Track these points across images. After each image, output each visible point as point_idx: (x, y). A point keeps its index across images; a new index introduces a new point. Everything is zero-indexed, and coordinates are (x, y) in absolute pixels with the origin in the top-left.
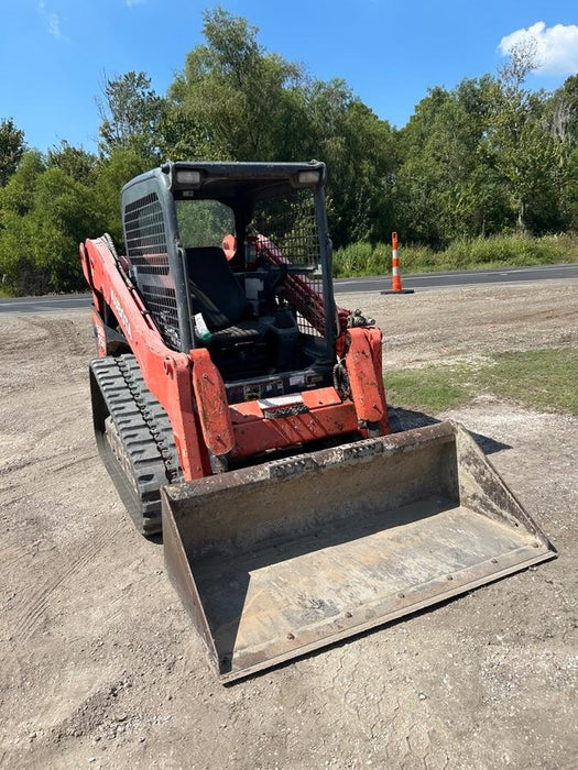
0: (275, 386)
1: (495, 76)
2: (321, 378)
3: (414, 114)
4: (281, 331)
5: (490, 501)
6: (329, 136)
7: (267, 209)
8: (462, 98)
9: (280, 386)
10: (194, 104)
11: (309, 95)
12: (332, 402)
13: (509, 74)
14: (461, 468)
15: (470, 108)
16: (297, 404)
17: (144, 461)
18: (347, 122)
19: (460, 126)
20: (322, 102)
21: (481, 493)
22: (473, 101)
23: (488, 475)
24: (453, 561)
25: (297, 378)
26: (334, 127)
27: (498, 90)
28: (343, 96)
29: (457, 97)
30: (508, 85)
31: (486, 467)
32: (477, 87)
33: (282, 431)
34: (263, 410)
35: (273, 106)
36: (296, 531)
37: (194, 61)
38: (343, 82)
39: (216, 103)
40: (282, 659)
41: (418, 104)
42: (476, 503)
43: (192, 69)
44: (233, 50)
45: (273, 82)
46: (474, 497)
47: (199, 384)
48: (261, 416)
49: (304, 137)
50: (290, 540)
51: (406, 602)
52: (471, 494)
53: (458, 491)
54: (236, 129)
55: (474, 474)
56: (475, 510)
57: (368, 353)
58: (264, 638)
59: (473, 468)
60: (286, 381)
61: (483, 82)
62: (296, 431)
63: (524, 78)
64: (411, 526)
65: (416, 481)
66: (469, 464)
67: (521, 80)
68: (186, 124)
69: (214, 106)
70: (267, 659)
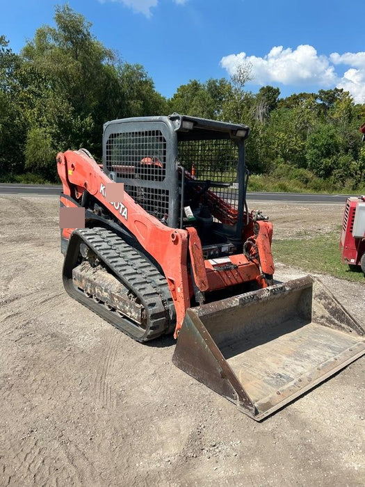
0: (215, 252)
1: (228, 80)
2: (235, 249)
3: (177, 93)
4: (204, 219)
5: (333, 319)
6: (132, 99)
7: (91, 139)
8: (209, 89)
9: (217, 252)
10: (44, 63)
11: (121, 71)
12: (245, 263)
13: (236, 81)
14: (314, 301)
15: (214, 96)
16: (228, 263)
17: (148, 295)
18: (144, 92)
19: (208, 106)
20: (129, 77)
21: (327, 314)
22: (216, 92)
23: (334, 305)
24: (330, 351)
25: (225, 248)
26: (136, 94)
27: (230, 88)
28: (141, 75)
29: (206, 88)
30: (235, 86)
31: (333, 301)
32: (218, 84)
33: (223, 278)
34: (213, 266)
35: (98, 73)
36: (237, 337)
37: (41, 35)
38: (142, 67)
39: (60, 65)
40: (281, 405)
41: (179, 87)
42: (323, 320)
43: (40, 40)
44: (74, 33)
45: (97, 59)
46: (322, 317)
47: (192, 249)
48: (213, 269)
49: (117, 97)
50: (235, 343)
51: (322, 372)
52: (320, 315)
53: (310, 314)
54: (73, 84)
55: (324, 305)
56: (322, 324)
57: (267, 236)
58: (264, 395)
59: (323, 301)
60: (220, 249)
61: (221, 82)
62: (229, 278)
63: (244, 84)
64: (294, 333)
65: (287, 309)
66: (321, 299)
67: (242, 85)
68: (35, 76)
69: (60, 67)
70: (273, 406)
